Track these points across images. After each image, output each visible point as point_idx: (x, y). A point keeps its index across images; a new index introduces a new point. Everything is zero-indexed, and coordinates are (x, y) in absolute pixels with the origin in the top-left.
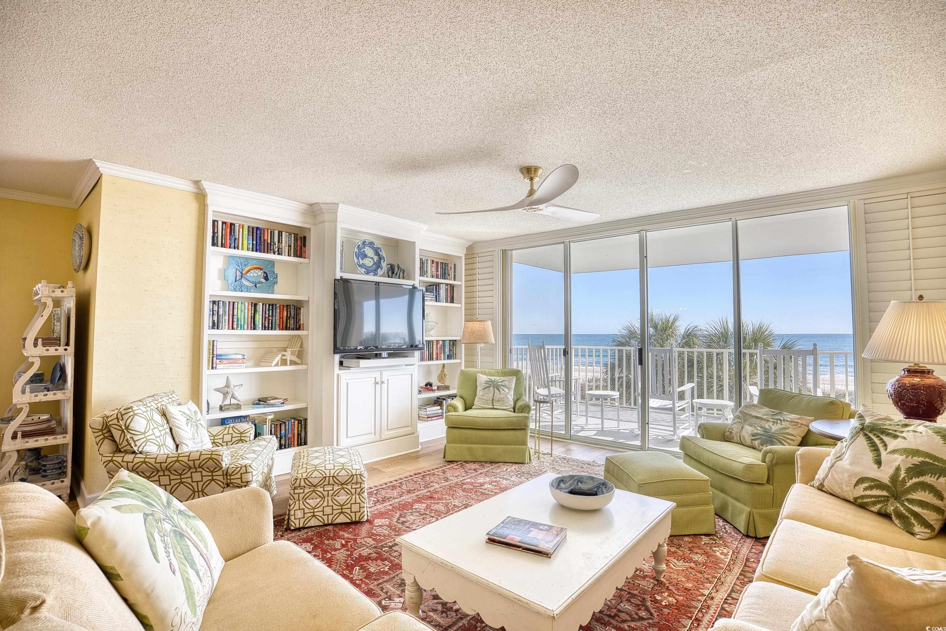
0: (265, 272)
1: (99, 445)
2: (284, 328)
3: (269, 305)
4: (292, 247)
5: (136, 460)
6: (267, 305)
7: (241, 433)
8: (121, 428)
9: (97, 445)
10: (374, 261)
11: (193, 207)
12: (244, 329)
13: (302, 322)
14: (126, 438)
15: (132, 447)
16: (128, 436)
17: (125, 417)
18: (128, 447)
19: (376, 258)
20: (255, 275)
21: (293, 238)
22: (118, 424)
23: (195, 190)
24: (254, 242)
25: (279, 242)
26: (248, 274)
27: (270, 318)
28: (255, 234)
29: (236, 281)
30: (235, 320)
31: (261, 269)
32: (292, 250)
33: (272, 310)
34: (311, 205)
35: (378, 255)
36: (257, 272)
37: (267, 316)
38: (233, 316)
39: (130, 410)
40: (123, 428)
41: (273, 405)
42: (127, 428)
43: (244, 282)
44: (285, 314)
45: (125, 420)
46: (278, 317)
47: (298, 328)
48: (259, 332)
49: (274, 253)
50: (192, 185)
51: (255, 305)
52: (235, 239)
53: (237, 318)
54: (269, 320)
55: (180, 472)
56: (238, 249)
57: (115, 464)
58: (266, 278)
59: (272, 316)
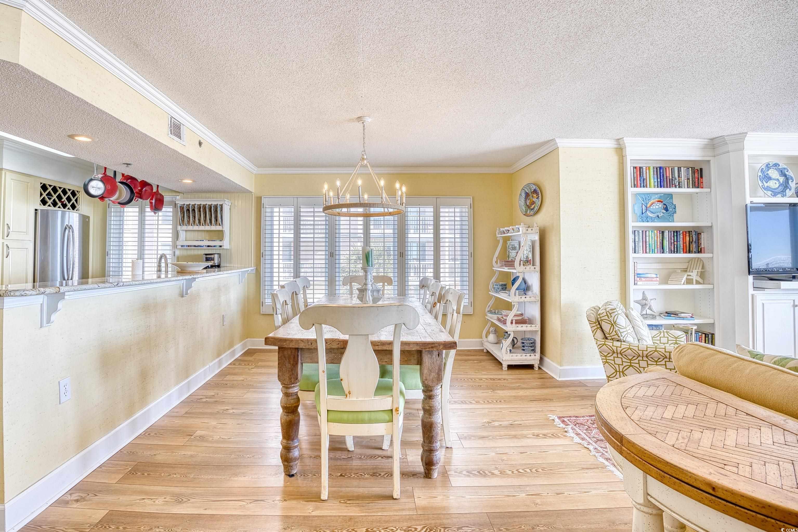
0: (665, 204)
1: (594, 333)
2: (688, 252)
3: (674, 232)
4: (691, 179)
5: (623, 347)
6: (672, 232)
7: (676, 338)
8: (611, 322)
9: (593, 332)
10: (780, 182)
11: (614, 159)
12: (655, 253)
13: (702, 246)
14: (615, 330)
15: (619, 337)
16: (617, 328)
17: (613, 315)
18: (616, 337)
19: (782, 179)
20: (657, 207)
21: (690, 172)
22: (609, 319)
23: (616, 146)
24: (659, 180)
25: (679, 177)
26: (652, 207)
27: (675, 243)
28: (659, 173)
29: (642, 214)
30: (648, 246)
31: (662, 202)
32: (691, 182)
33: (677, 236)
34: (712, 139)
35: (785, 175)
36: (658, 204)
37: (672, 241)
38: (646, 242)
39: (615, 311)
40: (613, 323)
41: (683, 318)
42: (615, 323)
43: (649, 214)
44: (688, 239)
45: (613, 317)
46: (681, 243)
47: (700, 251)
48: (667, 255)
49: (676, 186)
50: (615, 143)
51: (663, 232)
52: (644, 179)
53: (649, 244)
54: (674, 244)
55: (656, 360)
56: (646, 187)
57: (607, 347)
58: (666, 209)
59: (677, 242)
